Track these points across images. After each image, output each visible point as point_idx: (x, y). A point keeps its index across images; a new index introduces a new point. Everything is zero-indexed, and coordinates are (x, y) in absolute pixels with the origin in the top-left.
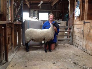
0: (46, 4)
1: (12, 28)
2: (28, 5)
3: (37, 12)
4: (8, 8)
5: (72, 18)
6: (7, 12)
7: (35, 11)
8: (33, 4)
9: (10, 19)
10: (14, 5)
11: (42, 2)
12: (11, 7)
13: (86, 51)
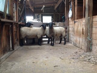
0: (49, 8)
1: (17, 27)
2: (33, 10)
3: (40, 15)
4: (14, 12)
5: (67, 20)
6: (14, 15)
7: (39, 14)
8: (37, 8)
9: (15, 20)
10: (19, 10)
11: (44, 6)
12: (16, 11)
13: (76, 45)
